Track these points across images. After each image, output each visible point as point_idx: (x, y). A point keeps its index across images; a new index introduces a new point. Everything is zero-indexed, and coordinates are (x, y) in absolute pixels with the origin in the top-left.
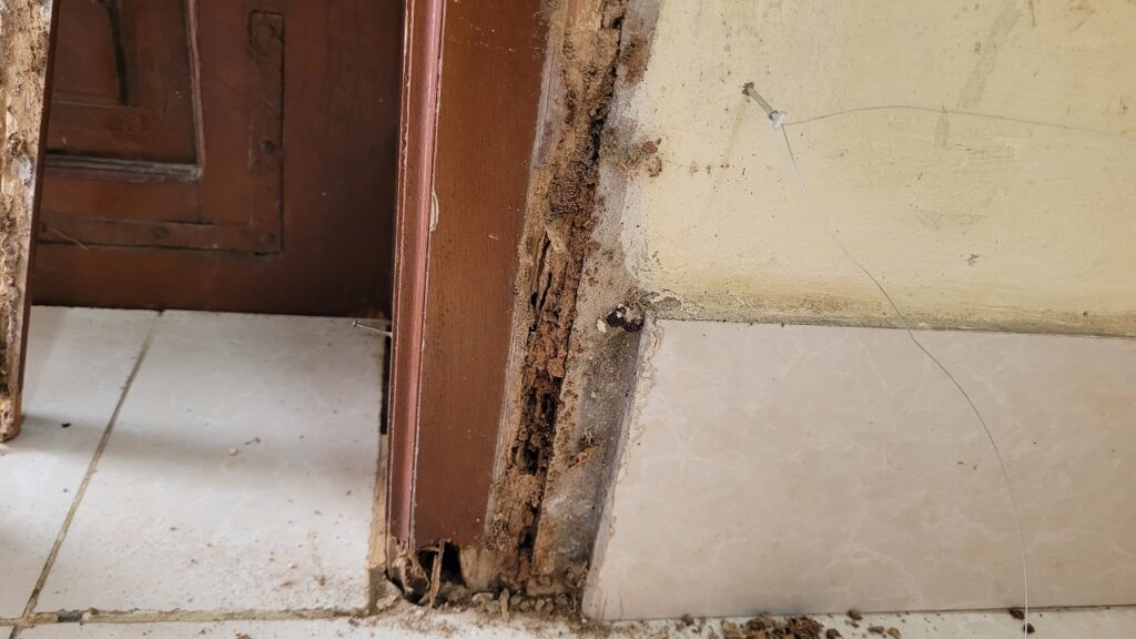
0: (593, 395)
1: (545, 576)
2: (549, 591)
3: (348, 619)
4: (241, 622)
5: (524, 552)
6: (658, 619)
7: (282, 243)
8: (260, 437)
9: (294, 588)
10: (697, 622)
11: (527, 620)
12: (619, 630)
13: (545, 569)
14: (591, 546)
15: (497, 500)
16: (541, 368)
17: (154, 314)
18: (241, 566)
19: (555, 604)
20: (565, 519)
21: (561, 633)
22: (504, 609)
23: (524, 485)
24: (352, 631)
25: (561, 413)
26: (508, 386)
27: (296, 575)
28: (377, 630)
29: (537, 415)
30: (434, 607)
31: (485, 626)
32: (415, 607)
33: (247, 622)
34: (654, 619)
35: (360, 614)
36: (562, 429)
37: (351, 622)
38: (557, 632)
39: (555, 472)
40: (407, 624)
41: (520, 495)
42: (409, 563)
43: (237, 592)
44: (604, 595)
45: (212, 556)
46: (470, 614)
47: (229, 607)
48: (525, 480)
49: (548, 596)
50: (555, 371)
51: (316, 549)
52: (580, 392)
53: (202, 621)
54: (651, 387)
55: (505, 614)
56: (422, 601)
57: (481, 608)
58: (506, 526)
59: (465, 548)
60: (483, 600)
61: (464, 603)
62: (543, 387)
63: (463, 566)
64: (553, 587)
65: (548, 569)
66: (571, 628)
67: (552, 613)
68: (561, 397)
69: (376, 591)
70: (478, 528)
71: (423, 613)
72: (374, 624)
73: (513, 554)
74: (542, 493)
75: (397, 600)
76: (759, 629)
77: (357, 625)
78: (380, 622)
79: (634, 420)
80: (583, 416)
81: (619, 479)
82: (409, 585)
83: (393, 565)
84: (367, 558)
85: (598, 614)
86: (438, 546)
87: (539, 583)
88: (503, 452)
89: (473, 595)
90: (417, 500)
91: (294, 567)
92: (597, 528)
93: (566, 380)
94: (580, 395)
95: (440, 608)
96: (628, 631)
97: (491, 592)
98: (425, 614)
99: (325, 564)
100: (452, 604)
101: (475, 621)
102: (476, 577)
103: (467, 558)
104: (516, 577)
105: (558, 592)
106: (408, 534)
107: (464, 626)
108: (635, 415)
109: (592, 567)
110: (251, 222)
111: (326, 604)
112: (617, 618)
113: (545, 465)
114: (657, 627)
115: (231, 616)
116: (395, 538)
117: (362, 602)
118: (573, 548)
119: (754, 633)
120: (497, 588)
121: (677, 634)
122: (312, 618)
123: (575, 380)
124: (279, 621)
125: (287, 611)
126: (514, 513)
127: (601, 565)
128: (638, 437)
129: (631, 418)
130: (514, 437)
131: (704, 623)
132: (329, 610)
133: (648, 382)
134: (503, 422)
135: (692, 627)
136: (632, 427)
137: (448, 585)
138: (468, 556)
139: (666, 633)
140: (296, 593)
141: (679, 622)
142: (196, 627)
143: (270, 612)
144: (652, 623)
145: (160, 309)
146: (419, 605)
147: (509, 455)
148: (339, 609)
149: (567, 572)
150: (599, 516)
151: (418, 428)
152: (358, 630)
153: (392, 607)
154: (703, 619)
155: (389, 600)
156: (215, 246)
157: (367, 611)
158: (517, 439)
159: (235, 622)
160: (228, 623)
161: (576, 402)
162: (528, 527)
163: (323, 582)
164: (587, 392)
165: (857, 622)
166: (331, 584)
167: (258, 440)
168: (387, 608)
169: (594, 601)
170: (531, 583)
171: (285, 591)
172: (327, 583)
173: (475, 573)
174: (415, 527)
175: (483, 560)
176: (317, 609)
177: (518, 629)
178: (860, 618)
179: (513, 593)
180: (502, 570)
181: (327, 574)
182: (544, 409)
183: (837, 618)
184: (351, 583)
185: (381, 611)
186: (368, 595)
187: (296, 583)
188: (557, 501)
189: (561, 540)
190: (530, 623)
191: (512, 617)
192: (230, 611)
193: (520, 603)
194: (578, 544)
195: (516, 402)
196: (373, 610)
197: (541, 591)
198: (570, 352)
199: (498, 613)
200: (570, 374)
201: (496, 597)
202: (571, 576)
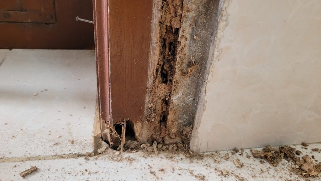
0: (195, 37)
1: (173, 134)
2: (174, 141)
3: (84, 157)
4: (34, 161)
5: (162, 123)
6: (223, 151)
7: (56, 19)
8: (47, 89)
9: (59, 146)
10: (240, 151)
11: (166, 154)
12: (207, 156)
13: (173, 130)
14: (193, 118)
15: (150, 97)
16: (168, 25)
17: (8, 50)
18: (35, 137)
19: (177, 147)
20: (181, 106)
21: (182, 159)
22: (155, 150)
23: (162, 90)
24: (86, 162)
25: (179, 48)
26: (153, 34)
27: (61, 140)
28: (97, 162)
29: (166, 54)
30: (123, 151)
31: (148, 157)
32: (115, 151)
33: (37, 161)
34: (221, 151)
35: (90, 155)
36: (180, 57)
37: (86, 159)
38: (180, 158)
39: (177, 81)
40: (112, 158)
41: (160, 95)
42: (111, 131)
43: (33, 149)
44: (200, 140)
45: (22, 134)
46: (140, 153)
47: (28, 155)
48: (162, 86)
49: (174, 143)
50: (175, 26)
51: (70, 130)
52: (188, 36)
53: (15, 162)
54: (226, 26)
55: (156, 152)
56: (118, 149)
57: (145, 150)
58: (155, 110)
59: (136, 122)
60: (146, 147)
61: (137, 148)
62: (169, 38)
63: (136, 131)
64: (176, 139)
65: (174, 130)
66: (186, 156)
67: (177, 150)
68: (179, 39)
69: (97, 146)
70: (141, 112)
71: (119, 153)
72: (97, 159)
73: (158, 125)
74: (171, 93)
75: (107, 148)
76: (268, 152)
77: (88, 160)
78: (99, 158)
79: (217, 46)
80: (190, 50)
81: (209, 79)
82: (112, 141)
83: (104, 133)
84: (93, 132)
85: (197, 150)
86: (124, 122)
87: (170, 138)
88: (151, 72)
89: (141, 145)
90: (112, 99)
91: (59, 137)
92: (196, 109)
93: (181, 29)
94: (188, 38)
95: (127, 151)
96: (211, 156)
97: (149, 143)
98: (120, 154)
99: (74, 135)
100: (132, 149)
101: (143, 156)
102: (142, 137)
103: (137, 127)
104: (160, 135)
105: (178, 141)
106: (109, 117)
107: (138, 158)
108: (217, 43)
109: (195, 127)
110: (42, 10)
111: (74, 151)
112: (205, 151)
113: (171, 79)
114: (223, 153)
115: (29, 159)
116: (104, 121)
117: (91, 150)
118: (185, 120)
119: (266, 153)
120: (151, 141)
121: (232, 156)
122: (67, 158)
123: (186, 29)
124: (52, 160)
125: (56, 155)
126: (158, 104)
127: (199, 126)
128: (218, 56)
129: (215, 45)
130: (156, 63)
131: (243, 151)
132: (75, 154)
133: (225, 23)
134: (151, 55)
135: (238, 153)
136: (216, 50)
137: (129, 141)
138: (138, 127)
139: (228, 156)
140: (60, 148)
141: (232, 151)
142: (12, 164)
143: (47, 156)
144: (221, 152)
145: (11, 49)
146: (116, 150)
147: (155, 73)
148: (80, 153)
149: (183, 132)
150: (197, 103)
151: (110, 59)
152: (89, 162)
153: (105, 152)
154: (242, 150)
155: (103, 149)
156: (29, 21)
157: (93, 154)
158: (158, 64)
159: (31, 161)
160: (27, 162)
161: (186, 42)
162: (164, 112)
163: (73, 142)
164: (192, 35)
165: (306, 147)
166: (77, 143)
167: (46, 90)
168: (103, 152)
169: (196, 144)
170: (167, 138)
171: (55, 147)
172: (75, 143)
173: (141, 135)
174: (112, 112)
175: (145, 128)
176: (70, 154)
177: (162, 158)
178: (307, 146)
179: (158, 143)
180: (153, 132)
181: (75, 139)
182: (170, 50)
183: (297, 146)
184: (86, 142)
185: (100, 154)
186: (93, 147)
187: (60, 144)
188: (177, 96)
189: (180, 116)
190: (168, 155)
191: (159, 153)
192: (29, 157)
193: (162, 147)
194: (187, 118)
195: (157, 43)
196: (96, 153)
197: (171, 141)
198: (184, 12)
199: (153, 151)
200: (183, 25)
201: (151, 145)
202: (185, 133)
